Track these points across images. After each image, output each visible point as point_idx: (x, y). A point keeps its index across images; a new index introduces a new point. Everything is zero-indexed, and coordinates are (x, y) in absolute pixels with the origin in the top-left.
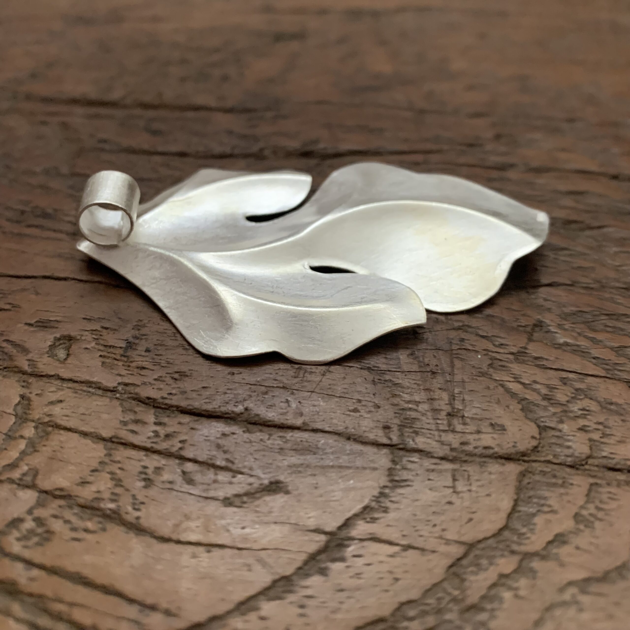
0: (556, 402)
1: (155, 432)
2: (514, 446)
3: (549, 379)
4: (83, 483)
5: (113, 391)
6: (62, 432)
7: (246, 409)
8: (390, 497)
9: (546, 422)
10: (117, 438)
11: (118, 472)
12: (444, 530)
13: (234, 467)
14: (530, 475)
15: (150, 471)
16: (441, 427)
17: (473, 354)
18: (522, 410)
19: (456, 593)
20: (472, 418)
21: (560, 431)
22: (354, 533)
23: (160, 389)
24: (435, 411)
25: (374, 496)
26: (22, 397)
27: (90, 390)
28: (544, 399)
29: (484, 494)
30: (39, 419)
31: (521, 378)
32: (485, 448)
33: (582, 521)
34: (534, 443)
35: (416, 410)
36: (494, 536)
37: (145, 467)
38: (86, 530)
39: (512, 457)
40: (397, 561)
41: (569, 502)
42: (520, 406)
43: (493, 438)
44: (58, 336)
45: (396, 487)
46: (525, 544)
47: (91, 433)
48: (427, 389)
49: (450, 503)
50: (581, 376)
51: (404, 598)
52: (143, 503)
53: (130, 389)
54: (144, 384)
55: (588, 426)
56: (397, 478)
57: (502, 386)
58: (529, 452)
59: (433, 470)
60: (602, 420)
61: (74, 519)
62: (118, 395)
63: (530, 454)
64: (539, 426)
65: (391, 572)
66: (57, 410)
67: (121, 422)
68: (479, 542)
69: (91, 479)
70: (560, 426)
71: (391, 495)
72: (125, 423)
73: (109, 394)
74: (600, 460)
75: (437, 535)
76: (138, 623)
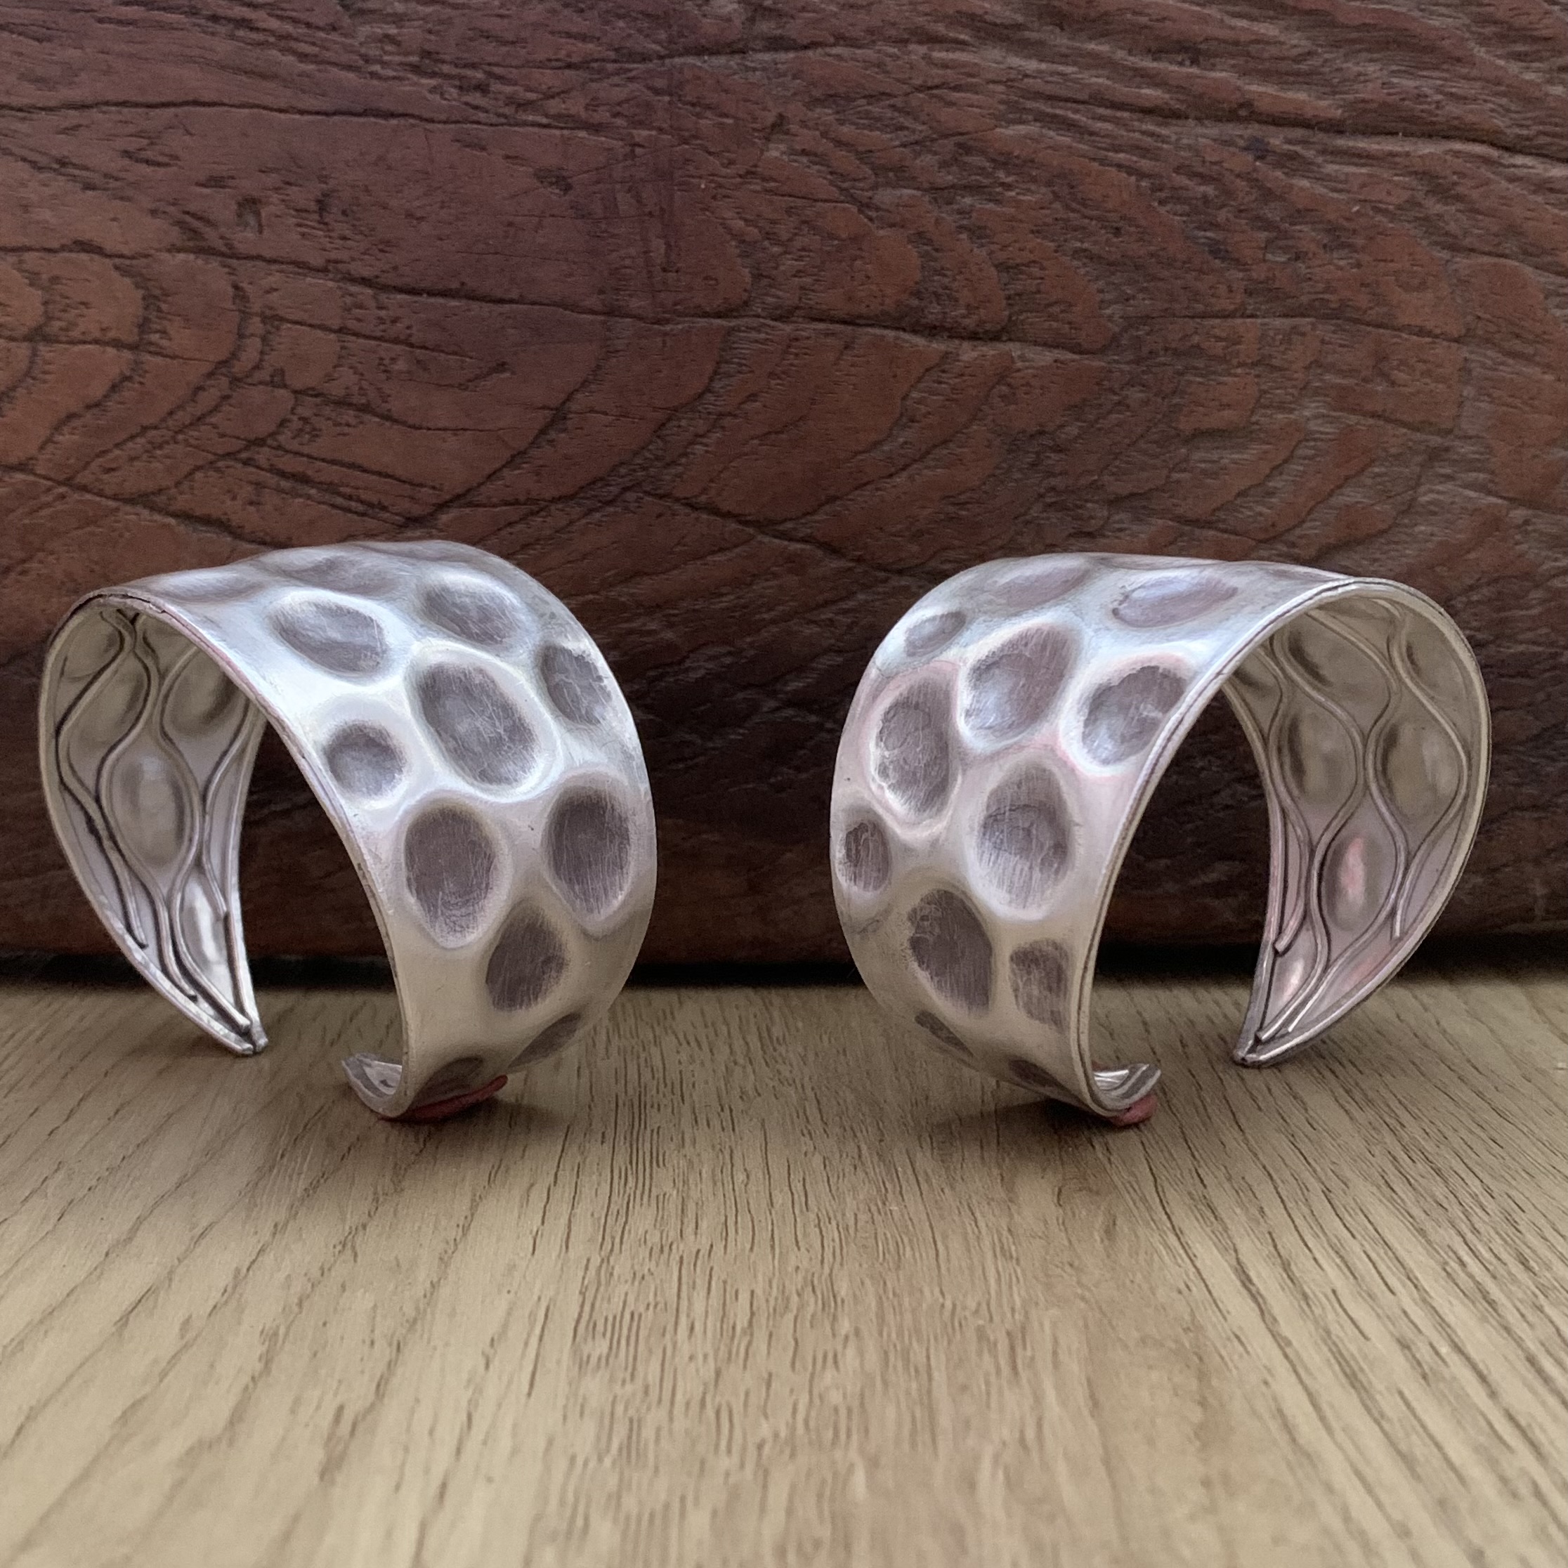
1: (380, 318)
2: (725, 301)
4: (329, 379)
5: (324, 270)
6: (290, 325)
7: (463, 284)
8: (605, 368)
10: (346, 328)
11: (359, 366)
12: (651, 398)
14: (736, 332)
15: (387, 362)
18: (740, 255)
22: (574, 407)
23: (371, 265)
25: (590, 370)
26: (236, 287)
27: (301, 271)
30: (263, 313)
32: (696, 306)
36: (694, 399)
37: (382, 359)
38: (348, 425)
39: (721, 312)
40: (612, 429)
42: (738, 251)
43: (705, 295)
44: (237, 197)
45: (610, 358)
47: (320, 324)
48: (643, 239)
50: (811, 202)
51: (616, 460)
52: (389, 395)
53: (340, 266)
54: (353, 259)
56: (610, 348)
58: (739, 305)
61: (333, 415)
62: (331, 276)
64: (753, 274)
66: (276, 300)
67: (343, 308)
68: (681, 405)
69: (335, 374)
71: (606, 366)
72: (348, 310)
73: (322, 274)
74: (807, 310)
75: (645, 403)
76: (412, 498)
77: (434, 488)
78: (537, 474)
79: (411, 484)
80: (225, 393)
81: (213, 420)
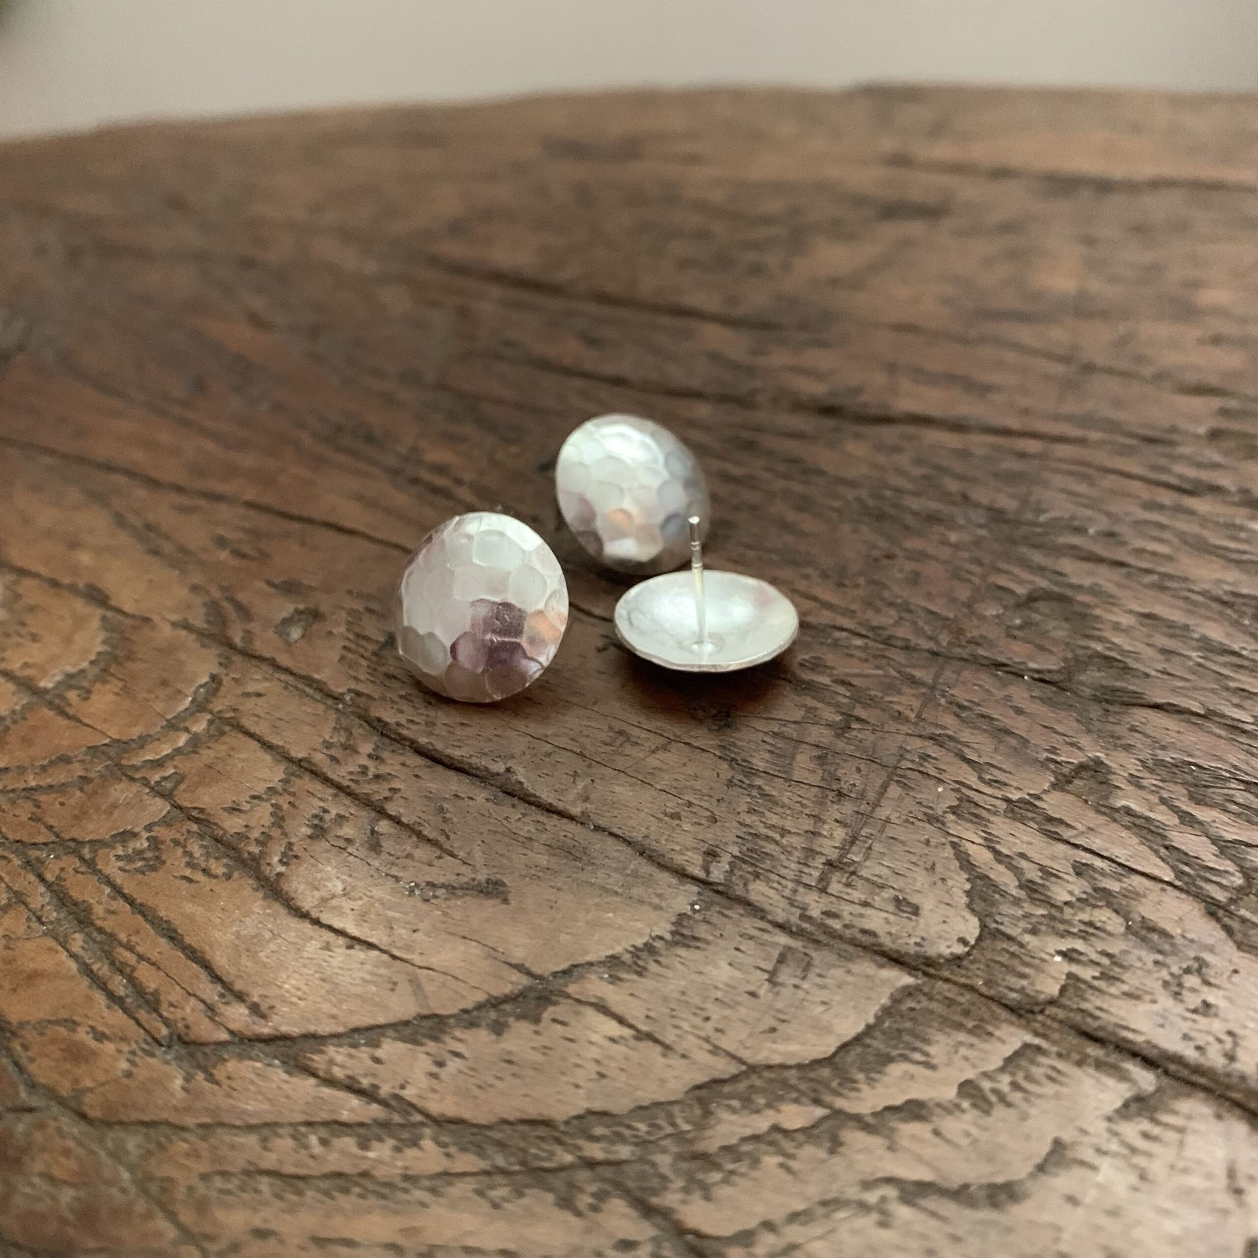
0: (1042, 898)
1: (364, 767)
2: (916, 944)
3: (1053, 858)
4: (234, 809)
5: (338, 698)
6: (240, 735)
7: (508, 770)
8: (660, 955)
9: (1002, 924)
10: (310, 762)
11: (286, 806)
12: (718, 1030)
13: (447, 845)
14: (922, 998)
15: (327, 817)
16: (806, 879)
17: (931, 783)
18: (968, 893)
19: (686, 1127)
20: (867, 880)
21: (1022, 945)
22: (572, 989)
23: (402, 712)
24: (811, 852)
25: (634, 946)
26: (214, 678)
27: (307, 689)
28: (1021, 887)
29: (819, 999)
30: (220, 712)
31: (999, 843)
32: (864, 932)
33: (971, 1096)
34: (960, 949)
35: (777, 843)
36: (799, 1067)
37: (325, 811)
38: (205, 871)
39: (906, 959)
40: (618, 1050)
41: (966, 1059)
42: (968, 886)
43: (887, 922)
44: (301, 607)
45: (677, 943)
46: (847, 1098)
47: (278, 746)
48: (814, 816)
49: (753, 994)
50: (1120, 870)
51: (597, 1106)
52: (296, 857)
53: (361, 701)
54: (383, 698)
55: (1081, 954)
56: (686, 932)
57: (954, 845)
58: (942, 961)
59: (751, 938)
60: (1114, 950)
61: (197, 851)
62: (340, 706)
63: (940, 964)
64: (983, 926)
65: (598, 1062)
66: (249, 704)
67: (325, 741)
68: (769, 1067)
69: (246, 807)
70: (1027, 938)
71: (663, 952)
72: (328, 745)
73: (330, 702)
74: (1072, 1015)
75: (703, 1034)
76: (211, 1009)
77: (255, 1009)
78: (440, 1064)
79: (227, 987)
80: (92, 775)
81: (42, 798)
